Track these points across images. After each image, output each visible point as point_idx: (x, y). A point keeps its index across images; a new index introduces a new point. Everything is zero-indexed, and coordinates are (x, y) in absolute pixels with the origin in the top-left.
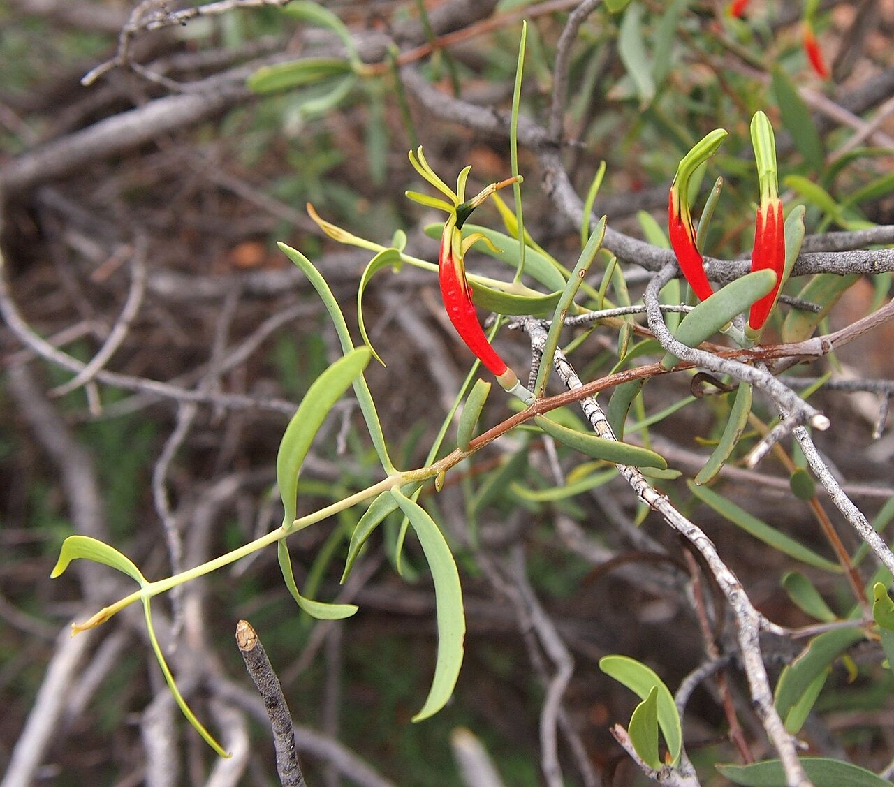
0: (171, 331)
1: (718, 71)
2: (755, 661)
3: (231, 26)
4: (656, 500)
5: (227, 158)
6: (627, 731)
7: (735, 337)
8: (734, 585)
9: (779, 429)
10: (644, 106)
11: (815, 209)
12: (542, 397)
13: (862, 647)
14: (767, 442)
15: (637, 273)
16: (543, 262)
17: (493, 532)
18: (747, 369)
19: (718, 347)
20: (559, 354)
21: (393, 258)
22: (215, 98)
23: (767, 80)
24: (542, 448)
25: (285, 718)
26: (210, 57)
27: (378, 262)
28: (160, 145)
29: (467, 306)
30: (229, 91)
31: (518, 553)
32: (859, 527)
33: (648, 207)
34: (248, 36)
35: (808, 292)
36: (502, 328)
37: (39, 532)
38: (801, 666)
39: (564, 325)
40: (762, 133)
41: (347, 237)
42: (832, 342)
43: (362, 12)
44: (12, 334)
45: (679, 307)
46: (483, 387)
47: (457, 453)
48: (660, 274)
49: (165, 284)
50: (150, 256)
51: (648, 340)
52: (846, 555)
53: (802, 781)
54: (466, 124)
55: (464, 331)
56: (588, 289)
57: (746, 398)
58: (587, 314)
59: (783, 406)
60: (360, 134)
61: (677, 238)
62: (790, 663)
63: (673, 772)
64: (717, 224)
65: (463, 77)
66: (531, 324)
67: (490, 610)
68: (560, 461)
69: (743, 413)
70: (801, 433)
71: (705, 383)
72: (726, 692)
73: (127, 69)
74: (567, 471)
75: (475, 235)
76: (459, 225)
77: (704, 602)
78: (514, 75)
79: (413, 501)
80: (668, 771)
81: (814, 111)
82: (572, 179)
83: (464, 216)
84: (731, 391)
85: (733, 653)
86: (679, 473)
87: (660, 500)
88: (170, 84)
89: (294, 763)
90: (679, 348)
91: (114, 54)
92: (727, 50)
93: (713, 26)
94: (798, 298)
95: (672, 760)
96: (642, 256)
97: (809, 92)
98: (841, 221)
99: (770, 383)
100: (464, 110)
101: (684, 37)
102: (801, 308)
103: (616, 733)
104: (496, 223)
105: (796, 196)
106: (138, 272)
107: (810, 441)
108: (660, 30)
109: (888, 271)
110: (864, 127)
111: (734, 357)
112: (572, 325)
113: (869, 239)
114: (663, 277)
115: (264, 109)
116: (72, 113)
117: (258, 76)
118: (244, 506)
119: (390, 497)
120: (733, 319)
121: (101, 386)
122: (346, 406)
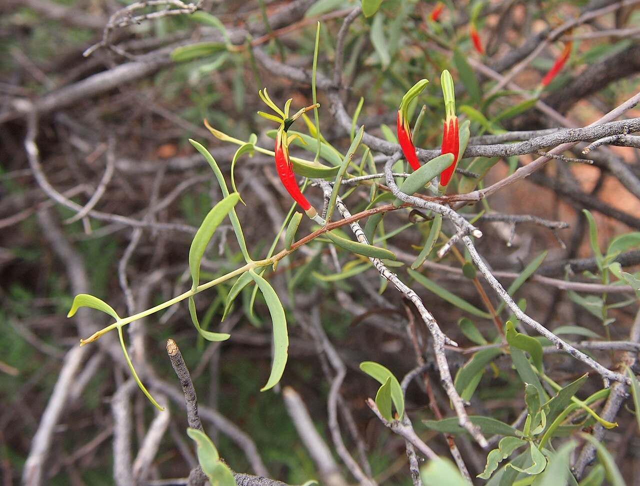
0: (127, 191)
1: (424, 50)
2: (442, 359)
3: (160, 26)
4: (390, 276)
5: (158, 97)
6: (375, 401)
7: (433, 191)
8: (432, 320)
9: (455, 237)
10: (384, 68)
11: (476, 124)
12: (330, 222)
13: (501, 358)
14: (449, 244)
15: (381, 157)
16: (330, 151)
17: (302, 299)
18: (438, 206)
19: (424, 196)
20: (339, 199)
21: (249, 148)
22: (152, 64)
23: (450, 55)
24: (329, 254)
25: (192, 393)
26: (148, 42)
27: (242, 150)
28: (121, 90)
29: (290, 173)
30: (161, 60)
31: (315, 311)
32: (498, 291)
33: (387, 122)
34: (170, 31)
35: (473, 167)
36: (308, 187)
37: (54, 301)
38: (468, 368)
39: (341, 184)
40: (447, 81)
41: (225, 137)
42: (485, 193)
43: (232, 18)
44: (43, 191)
45: (402, 174)
46: (298, 216)
47: (284, 252)
48: (393, 157)
49: (125, 165)
50: (117, 149)
51: (386, 192)
52: (493, 310)
53: (467, 421)
54: (289, 78)
55: (288, 186)
56: (354, 166)
57: (438, 223)
58: (354, 178)
59: (458, 225)
60: (229, 85)
61: (402, 138)
62: (462, 367)
63: (399, 424)
64: (424, 132)
65: (287, 53)
66: (324, 183)
67: (300, 344)
68: (339, 259)
69: (436, 231)
70: (468, 241)
71: (416, 215)
72: (429, 383)
73: (107, 48)
74: (343, 265)
75: (294, 136)
76: (286, 130)
77: (416, 335)
78: (313, 53)
79: (260, 277)
80: (397, 423)
81: (477, 72)
82: (346, 108)
83: (288, 125)
84: (431, 220)
85: (431, 363)
86: (403, 264)
87: (393, 276)
88: (129, 56)
89: (197, 417)
90: (402, 196)
91: (101, 40)
92: (429, 38)
93: (421, 26)
94: (467, 170)
95: (399, 417)
96: (383, 148)
97: (474, 61)
98: (490, 130)
99: (451, 213)
100: (287, 70)
101: (406, 31)
102: (468, 176)
103: (369, 403)
104: (305, 130)
105: (467, 117)
106: (111, 158)
107: (472, 246)
108: (393, 27)
109: (514, 155)
110: (503, 80)
111: (433, 200)
112: (345, 184)
113: (505, 139)
114: (394, 159)
115: (179, 70)
116: (74, 72)
117: (177, 52)
118: (166, 287)
119: (249, 275)
120: (431, 180)
121: (91, 219)
122: (224, 230)
